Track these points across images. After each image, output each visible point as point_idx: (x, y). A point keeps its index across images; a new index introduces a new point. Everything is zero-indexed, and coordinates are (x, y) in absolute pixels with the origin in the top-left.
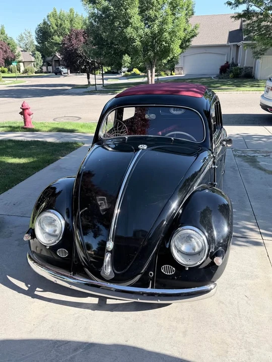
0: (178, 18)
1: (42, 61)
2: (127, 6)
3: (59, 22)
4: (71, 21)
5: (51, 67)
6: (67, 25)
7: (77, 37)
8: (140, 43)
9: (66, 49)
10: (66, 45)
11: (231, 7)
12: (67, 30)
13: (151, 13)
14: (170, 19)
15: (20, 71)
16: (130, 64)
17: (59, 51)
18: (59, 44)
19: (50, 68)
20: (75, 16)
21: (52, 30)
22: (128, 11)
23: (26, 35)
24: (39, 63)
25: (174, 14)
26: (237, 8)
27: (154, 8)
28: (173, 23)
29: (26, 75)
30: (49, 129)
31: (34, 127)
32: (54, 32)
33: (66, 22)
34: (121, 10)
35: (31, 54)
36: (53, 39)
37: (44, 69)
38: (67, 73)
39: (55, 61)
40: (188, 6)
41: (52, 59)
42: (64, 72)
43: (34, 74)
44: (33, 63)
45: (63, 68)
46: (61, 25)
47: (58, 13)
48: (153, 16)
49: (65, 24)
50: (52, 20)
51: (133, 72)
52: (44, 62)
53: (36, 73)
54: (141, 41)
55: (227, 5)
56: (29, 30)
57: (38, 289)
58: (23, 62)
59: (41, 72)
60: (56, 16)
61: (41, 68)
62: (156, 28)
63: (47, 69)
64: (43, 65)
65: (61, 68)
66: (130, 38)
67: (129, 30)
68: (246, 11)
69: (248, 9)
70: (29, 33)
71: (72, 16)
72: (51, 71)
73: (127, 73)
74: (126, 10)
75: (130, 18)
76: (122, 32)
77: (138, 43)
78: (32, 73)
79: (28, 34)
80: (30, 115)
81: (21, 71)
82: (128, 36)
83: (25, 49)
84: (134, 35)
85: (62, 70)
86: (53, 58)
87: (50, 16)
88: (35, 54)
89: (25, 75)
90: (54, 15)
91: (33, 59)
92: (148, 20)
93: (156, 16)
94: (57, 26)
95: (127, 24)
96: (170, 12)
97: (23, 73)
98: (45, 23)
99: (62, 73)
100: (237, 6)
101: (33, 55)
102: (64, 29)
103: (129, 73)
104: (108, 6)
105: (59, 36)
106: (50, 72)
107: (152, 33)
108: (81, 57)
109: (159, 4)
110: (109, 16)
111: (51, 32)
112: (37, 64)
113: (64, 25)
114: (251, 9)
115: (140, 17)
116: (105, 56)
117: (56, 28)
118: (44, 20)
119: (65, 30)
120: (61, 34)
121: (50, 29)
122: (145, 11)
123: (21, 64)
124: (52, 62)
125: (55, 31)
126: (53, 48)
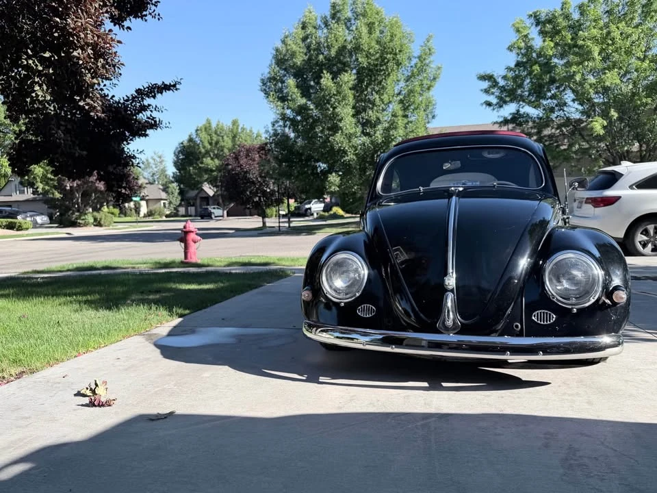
0: (411, 122)
1: (180, 198)
2: (336, 104)
3: (215, 138)
4: (234, 137)
5: (193, 208)
6: (227, 143)
7: (247, 156)
8: (354, 157)
9: (229, 171)
10: (230, 167)
11: (492, 108)
12: (226, 151)
13: (372, 114)
14: (401, 122)
15: (139, 214)
16: (338, 187)
17: (211, 181)
18: (212, 171)
19: (192, 210)
20: (240, 130)
21: (203, 151)
22: (338, 110)
23: (154, 160)
24: (174, 201)
25: (406, 116)
26: (502, 109)
27: (375, 108)
28: (406, 128)
29: (150, 219)
30: (226, 263)
31: (199, 262)
32: (206, 154)
33: (225, 137)
34: (328, 109)
35: (161, 187)
36: (202, 163)
37: (182, 210)
38: (223, 216)
39: (202, 198)
40: (427, 106)
41: (196, 196)
42: (216, 215)
43: (164, 218)
44: (162, 202)
45: (214, 208)
46: (217, 143)
47: (214, 126)
48: (373, 118)
49: (223, 141)
50: (204, 135)
51: (332, 212)
52: (182, 200)
53: (167, 216)
54: (356, 155)
55: (484, 106)
56: (160, 154)
57: (320, 378)
58: (147, 201)
59: (176, 215)
60: (210, 129)
61: (175, 209)
62: (379, 136)
63: (187, 210)
64: (180, 205)
65: (211, 209)
66: (339, 150)
67: (338, 137)
68: (515, 114)
69: (518, 111)
70: (160, 157)
71: (235, 131)
72: (193, 213)
73: (322, 213)
74: (334, 108)
75: (340, 121)
76: (327, 140)
77: (352, 156)
78: (161, 217)
79: (158, 160)
80: (195, 242)
81: (142, 214)
82: (336, 147)
83: (151, 181)
84: (346, 146)
85: (213, 211)
86: (198, 193)
87: (201, 130)
88: (168, 187)
89: (147, 219)
90: (207, 128)
91: (164, 195)
92: (367, 125)
93: (378, 119)
94: (211, 144)
95: (335, 129)
96: (401, 113)
97: (145, 216)
98: (191, 140)
99: (213, 216)
100: (501, 106)
101: (165, 189)
102: (222, 149)
103: (326, 214)
104: (306, 104)
105: (212, 159)
106: (190, 216)
107: (372, 142)
108: (253, 183)
109: (383, 103)
110: (308, 119)
111: (200, 152)
112: (170, 203)
113: (222, 144)
114: (522, 111)
115: (354, 120)
116: (297, 177)
117: (209, 147)
118: (190, 136)
119: (222, 151)
120: (217, 156)
121: (199, 148)
122: (361, 113)
123: (143, 203)
124: (196, 199)
125: (207, 152)
126: (201, 176)
